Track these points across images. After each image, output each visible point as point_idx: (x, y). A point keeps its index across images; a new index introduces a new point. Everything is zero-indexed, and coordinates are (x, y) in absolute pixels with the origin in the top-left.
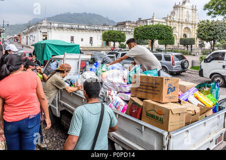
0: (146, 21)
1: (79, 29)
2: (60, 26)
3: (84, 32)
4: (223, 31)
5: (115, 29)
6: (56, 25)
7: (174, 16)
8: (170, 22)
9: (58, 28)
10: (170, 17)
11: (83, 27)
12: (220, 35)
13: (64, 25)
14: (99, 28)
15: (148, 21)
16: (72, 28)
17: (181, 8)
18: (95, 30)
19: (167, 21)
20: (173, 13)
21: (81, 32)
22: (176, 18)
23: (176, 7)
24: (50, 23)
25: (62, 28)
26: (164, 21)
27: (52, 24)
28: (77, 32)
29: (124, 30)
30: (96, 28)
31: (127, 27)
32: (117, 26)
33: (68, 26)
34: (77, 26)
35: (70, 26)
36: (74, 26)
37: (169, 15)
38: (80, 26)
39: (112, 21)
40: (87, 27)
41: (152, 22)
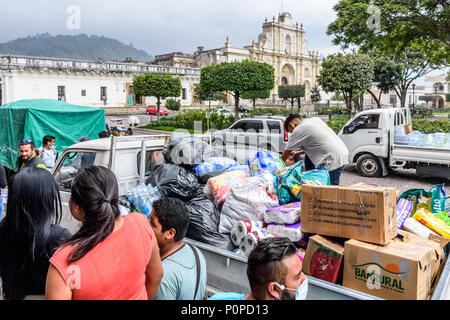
0: (213, 52)
1: (75, 71)
2: (32, 63)
3: (88, 76)
4: (366, 73)
5: (153, 69)
6: (22, 62)
7: (264, 43)
8: (257, 54)
9: (27, 68)
10: (258, 45)
11: (85, 65)
12: (362, 81)
13: (41, 63)
14: (120, 68)
15: (218, 52)
16: (60, 69)
17: (276, 29)
18: (112, 72)
19: (252, 52)
20: (262, 38)
21: (80, 76)
22: (268, 47)
23: (267, 26)
24: (8, 58)
25: (37, 68)
26: (247, 52)
27: (13, 61)
28: (71, 76)
29: (171, 71)
30: (113, 68)
31: (177, 65)
32: (155, 62)
33: (50, 63)
34: (71, 64)
35: (54, 64)
36: (65, 64)
37: (256, 41)
38: (77, 64)
39: (143, 53)
40: (93, 66)
41: (226, 54)
